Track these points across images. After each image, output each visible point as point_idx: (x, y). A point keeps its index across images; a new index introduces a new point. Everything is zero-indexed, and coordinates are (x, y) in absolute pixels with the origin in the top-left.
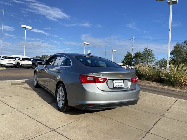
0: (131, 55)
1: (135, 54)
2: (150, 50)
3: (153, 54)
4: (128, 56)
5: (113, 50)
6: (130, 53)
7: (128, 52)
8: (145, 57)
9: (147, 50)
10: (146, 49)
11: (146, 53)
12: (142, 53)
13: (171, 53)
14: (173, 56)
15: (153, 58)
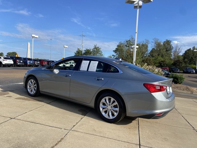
0: (82, 51)
1: (85, 51)
2: (99, 47)
3: (101, 51)
4: (79, 53)
5: (65, 46)
6: (81, 50)
7: (78, 49)
8: (95, 54)
9: (97, 47)
10: (95, 46)
11: (95, 50)
12: (91, 50)
13: (115, 51)
14: (116, 54)
15: (101, 55)
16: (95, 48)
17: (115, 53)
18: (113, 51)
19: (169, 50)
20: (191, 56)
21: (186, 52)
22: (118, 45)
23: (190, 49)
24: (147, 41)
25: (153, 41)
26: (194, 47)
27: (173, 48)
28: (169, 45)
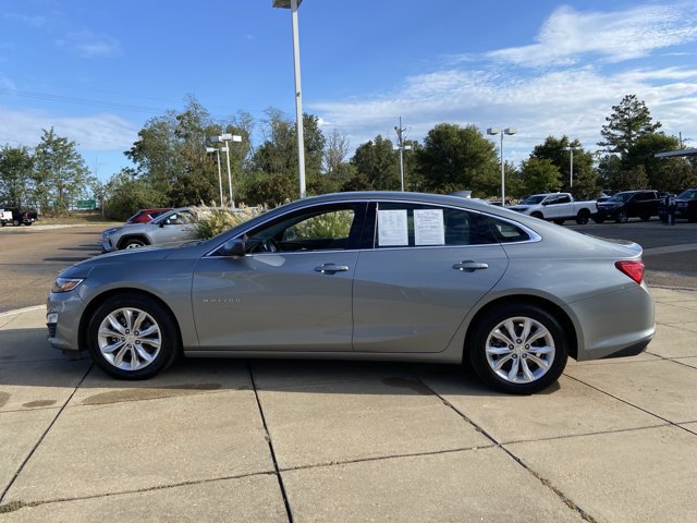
2: (65, 140)
3: (79, 156)
9: (55, 138)
10: (49, 135)
11: (49, 150)
12: (31, 153)
13: (132, 153)
14: (138, 164)
15: (80, 171)
16: (49, 143)
17: (135, 161)
18: (127, 153)
19: (314, 148)
20: (373, 164)
21: (358, 152)
22: (143, 131)
23: (370, 143)
24: (247, 119)
25: (268, 118)
26: (379, 136)
27: (324, 141)
28: (314, 130)
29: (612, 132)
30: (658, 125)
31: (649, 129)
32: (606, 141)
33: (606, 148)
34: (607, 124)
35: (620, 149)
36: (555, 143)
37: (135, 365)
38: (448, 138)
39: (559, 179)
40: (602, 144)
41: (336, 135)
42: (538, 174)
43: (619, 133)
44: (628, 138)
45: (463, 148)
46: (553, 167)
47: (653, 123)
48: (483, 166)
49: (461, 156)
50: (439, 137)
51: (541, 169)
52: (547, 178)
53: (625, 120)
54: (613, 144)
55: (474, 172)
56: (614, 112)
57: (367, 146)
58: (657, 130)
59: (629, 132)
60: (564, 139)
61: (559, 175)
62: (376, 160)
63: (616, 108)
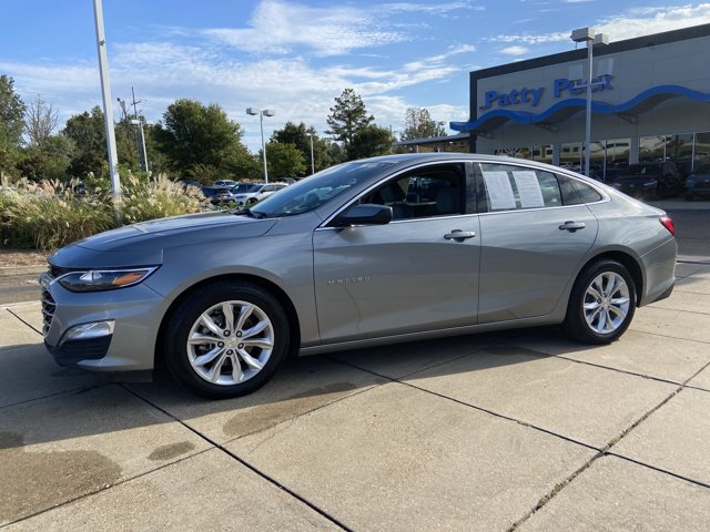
21: (70, 124)
23: (86, 114)
26: (97, 108)
28: (9, 94)
29: (336, 122)
30: (372, 118)
31: (364, 121)
32: (331, 130)
33: (331, 136)
34: (332, 114)
35: (343, 138)
36: (294, 129)
37: (239, 377)
38: (190, 115)
39: (303, 163)
40: (328, 132)
41: (40, 103)
42: (284, 158)
43: (342, 124)
44: (349, 127)
45: (209, 128)
46: (297, 151)
47: (368, 115)
48: (230, 148)
49: (207, 136)
50: (180, 113)
51: (287, 153)
52: (292, 162)
53: (346, 111)
54: (337, 133)
55: (222, 153)
56: (336, 104)
57: (82, 118)
58: (371, 123)
59: (349, 123)
60: (302, 125)
61: (302, 159)
62: (96, 135)
63: (338, 100)
